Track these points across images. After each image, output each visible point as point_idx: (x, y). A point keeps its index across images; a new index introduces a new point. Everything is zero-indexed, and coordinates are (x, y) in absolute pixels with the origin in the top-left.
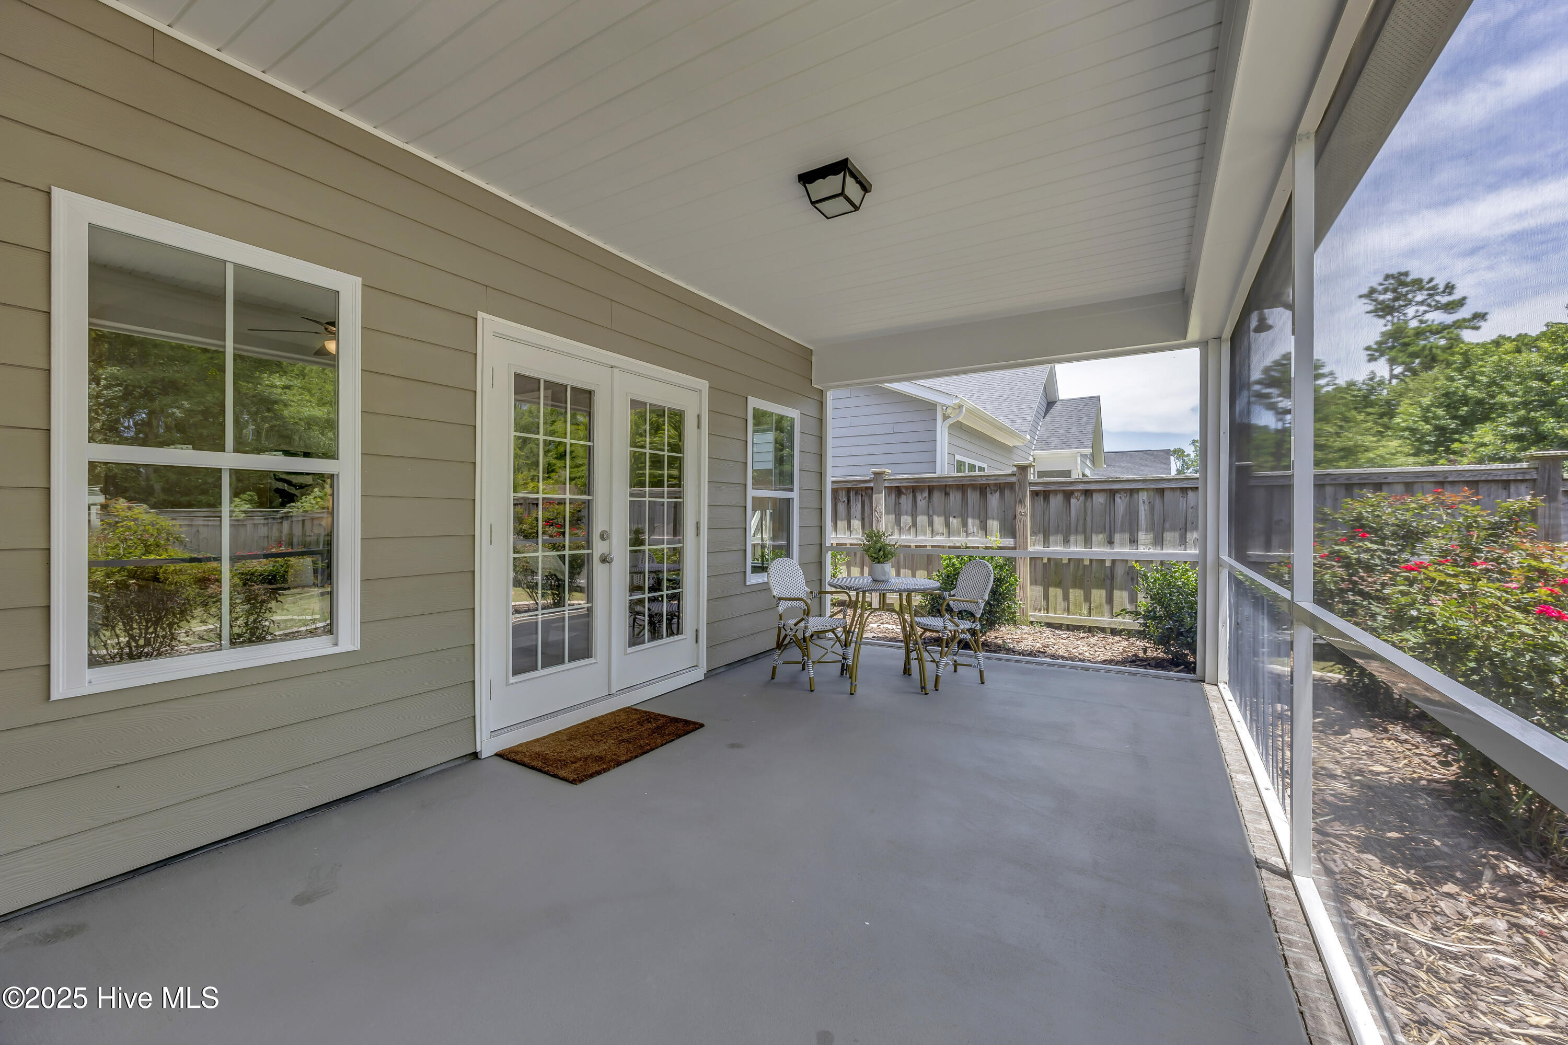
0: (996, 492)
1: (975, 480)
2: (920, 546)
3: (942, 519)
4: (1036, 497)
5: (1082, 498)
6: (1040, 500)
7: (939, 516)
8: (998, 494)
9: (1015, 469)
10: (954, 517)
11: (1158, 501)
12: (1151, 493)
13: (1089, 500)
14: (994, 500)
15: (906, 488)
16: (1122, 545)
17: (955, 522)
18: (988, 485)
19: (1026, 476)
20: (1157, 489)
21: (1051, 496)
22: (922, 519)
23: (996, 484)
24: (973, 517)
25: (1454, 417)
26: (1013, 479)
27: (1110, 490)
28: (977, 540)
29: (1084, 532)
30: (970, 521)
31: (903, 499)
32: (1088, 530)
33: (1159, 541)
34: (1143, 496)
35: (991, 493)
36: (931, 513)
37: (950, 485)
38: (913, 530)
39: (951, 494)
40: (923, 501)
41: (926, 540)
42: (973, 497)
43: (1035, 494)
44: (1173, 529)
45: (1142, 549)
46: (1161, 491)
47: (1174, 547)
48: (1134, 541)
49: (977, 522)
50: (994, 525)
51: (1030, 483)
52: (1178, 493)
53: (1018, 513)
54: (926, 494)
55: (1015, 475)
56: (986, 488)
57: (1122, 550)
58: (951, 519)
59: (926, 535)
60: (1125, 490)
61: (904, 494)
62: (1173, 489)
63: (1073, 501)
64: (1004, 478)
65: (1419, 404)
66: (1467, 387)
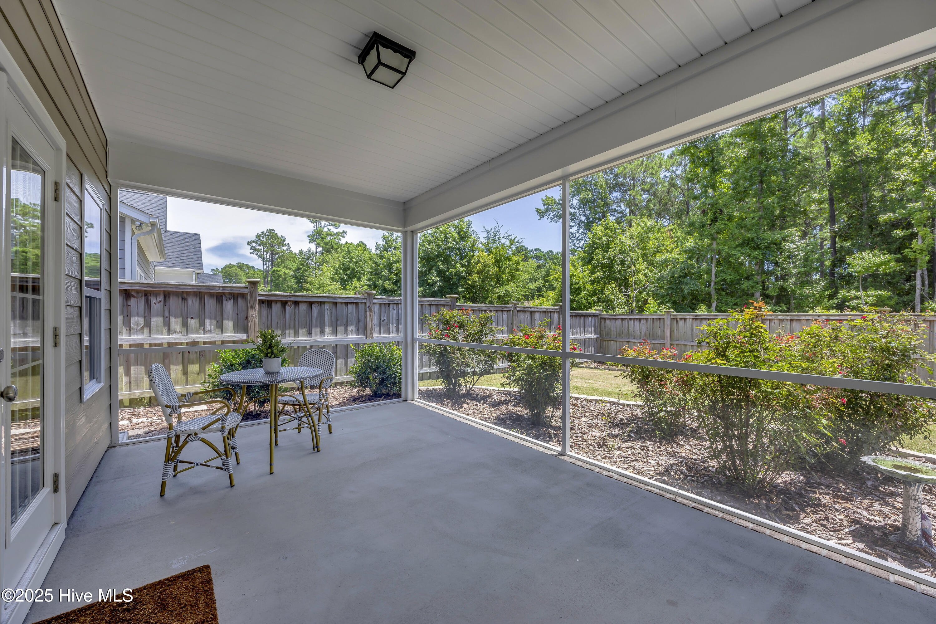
0: (230, 299)
1: (212, 289)
2: (156, 345)
3: (179, 320)
4: (262, 305)
5: (293, 306)
6: (265, 307)
7: (176, 317)
8: (232, 301)
9: (247, 284)
10: (192, 318)
11: (334, 310)
12: (331, 305)
13: (297, 307)
14: (229, 306)
15: (138, 292)
16: (316, 335)
17: (193, 323)
18: (224, 293)
19: (256, 289)
20: (333, 303)
21: (273, 304)
22: (156, 321)
23: (230, 294)
24: (210, 318)
25: (346, 275)
26: (245, 291)
27: (309, 302)
28: (216, 337)
29: (294, 327)
30: (208, 322)
31: (133, 302)
32: (297, 326)
33: (335, 332)
34: (327, 306)
35: (227, 300)
36: (167, 314)
37: (187, 292)
38: (146, 330)
39: (189, 299)
40: (158, 305)
41: (163, 338)
42: (210, 303)
43: (262, 302)
44: (341, 325)
45: (326, 337)
46: (336, 304)
47: (342, 335)
48: (322, 333)
49: (214, 322)
50: (229, 324)
51: (259, 294)
52: (344, 305)
53: (249, 316)
54: (161, 298)
55: (247, 288)
56: (222, 296)
57: (316, 338)
58: (189, 320)
59: (162, 333)
60: (318, 302)
61: (134, 296)
62: (341, 303)
63: (287, 308)
64: (238, 289)
65: (334, 267)
66: (349, 262)
